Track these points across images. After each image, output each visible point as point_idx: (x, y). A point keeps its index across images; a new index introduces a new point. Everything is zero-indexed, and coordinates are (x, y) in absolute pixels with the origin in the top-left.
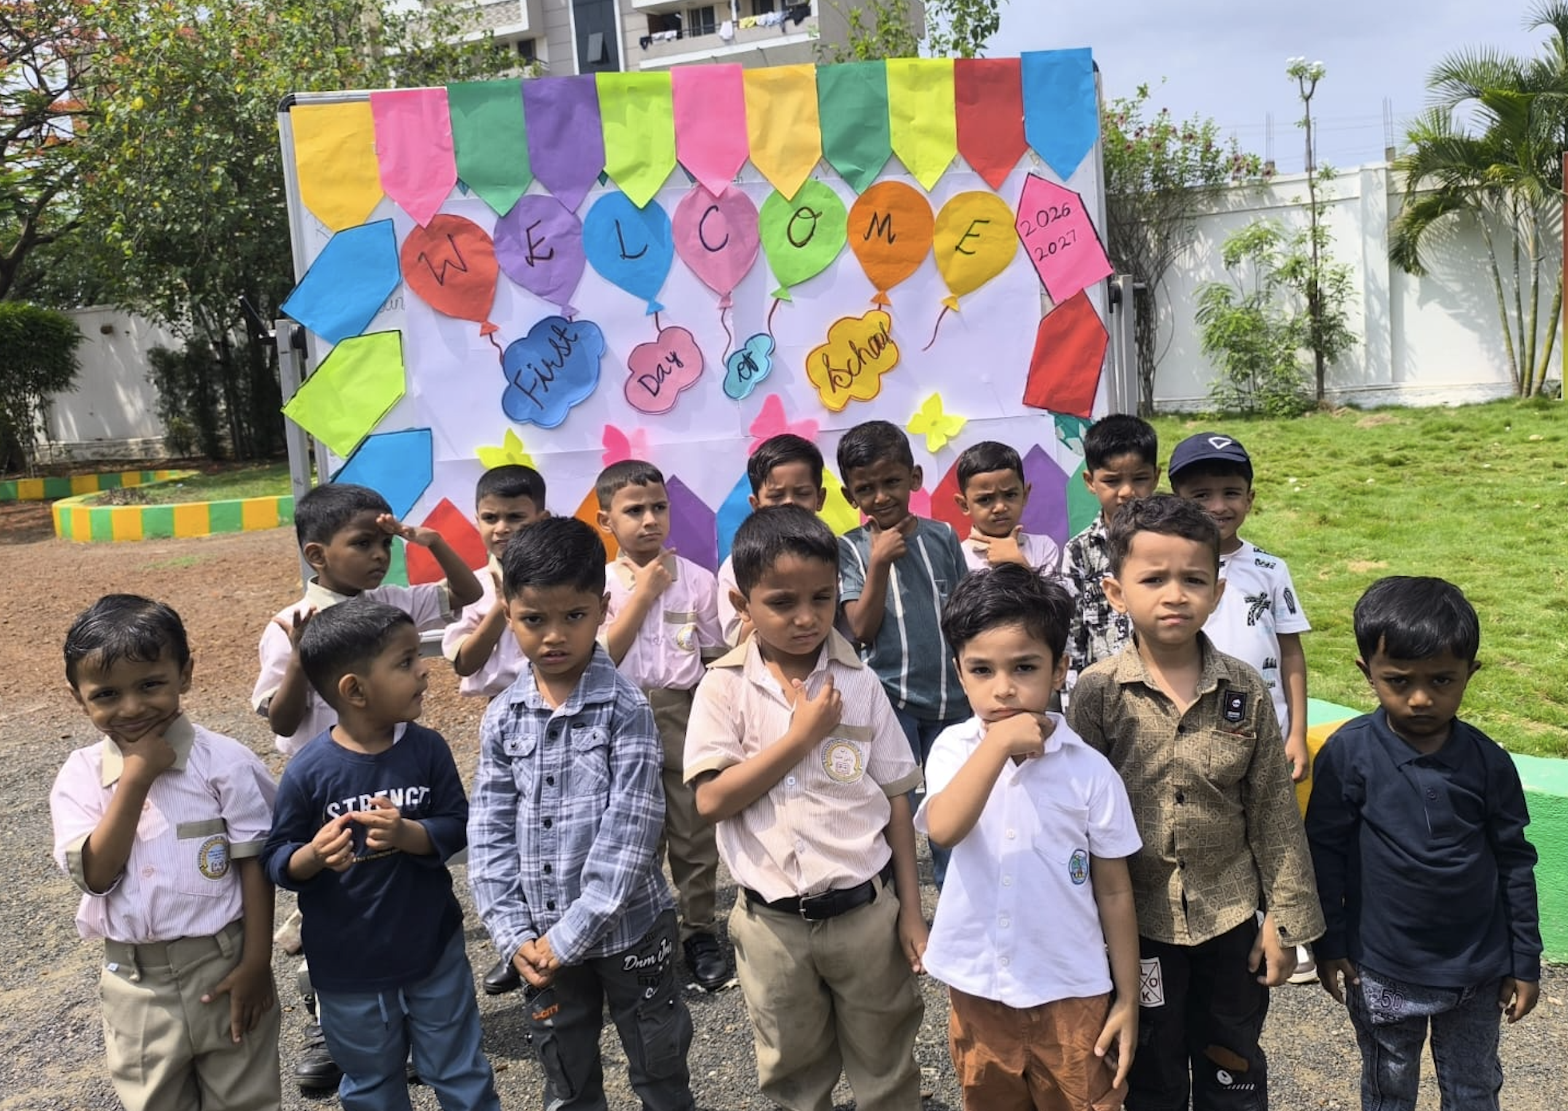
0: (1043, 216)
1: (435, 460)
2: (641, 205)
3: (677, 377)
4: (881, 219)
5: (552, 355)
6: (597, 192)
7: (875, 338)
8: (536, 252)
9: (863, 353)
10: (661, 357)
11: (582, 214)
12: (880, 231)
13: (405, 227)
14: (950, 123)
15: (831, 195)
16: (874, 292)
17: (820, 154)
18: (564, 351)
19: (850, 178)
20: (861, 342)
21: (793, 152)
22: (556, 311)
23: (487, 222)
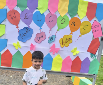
0: (95, 26)
1: (7, 44)
2: (42, 14)
3: (42, 39)
4: (74, 22)
5: (26, 32)
6: (36, 10)
7: (70, 38)
8: (26, 17)
9: (68, 41)
10: (40, 35)
11: (33, 13)
12: (73, 24)
13: (8, 10)
14: (86, 11)
15: (68, 17)
16: (71, 32)
17: (67, 11)
18: (27, 32)
19: (71, 16)
20: (68, 39)
21: (64, 10)
22: (27, 26)
23: (20, 12)
